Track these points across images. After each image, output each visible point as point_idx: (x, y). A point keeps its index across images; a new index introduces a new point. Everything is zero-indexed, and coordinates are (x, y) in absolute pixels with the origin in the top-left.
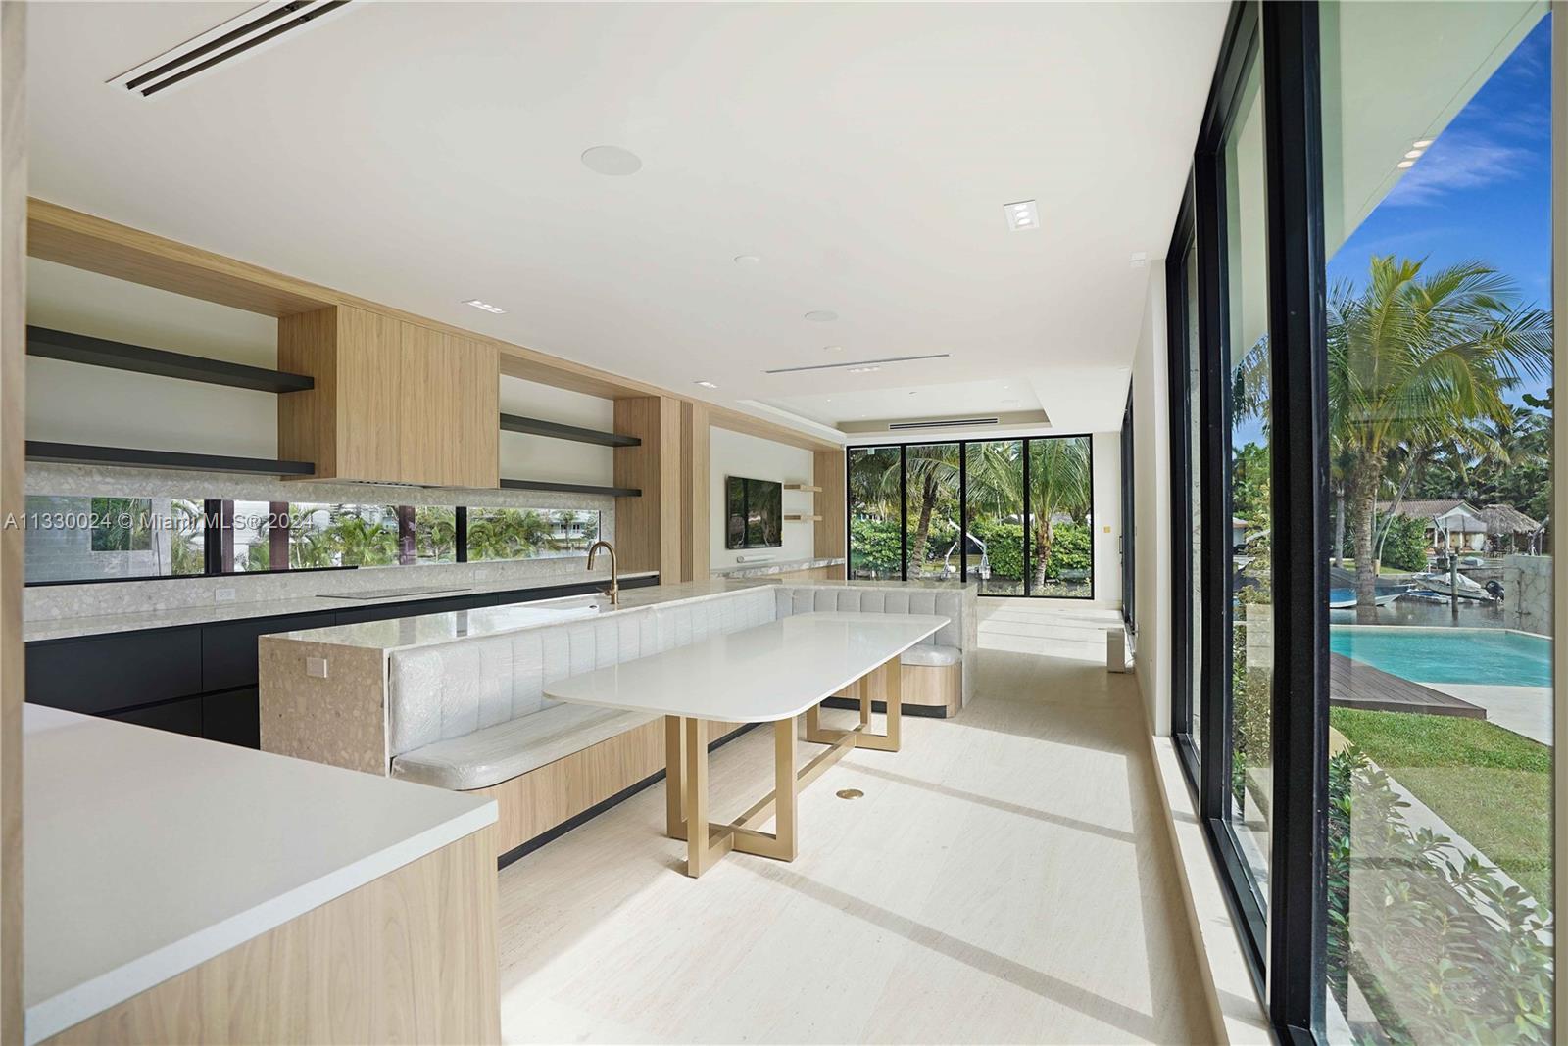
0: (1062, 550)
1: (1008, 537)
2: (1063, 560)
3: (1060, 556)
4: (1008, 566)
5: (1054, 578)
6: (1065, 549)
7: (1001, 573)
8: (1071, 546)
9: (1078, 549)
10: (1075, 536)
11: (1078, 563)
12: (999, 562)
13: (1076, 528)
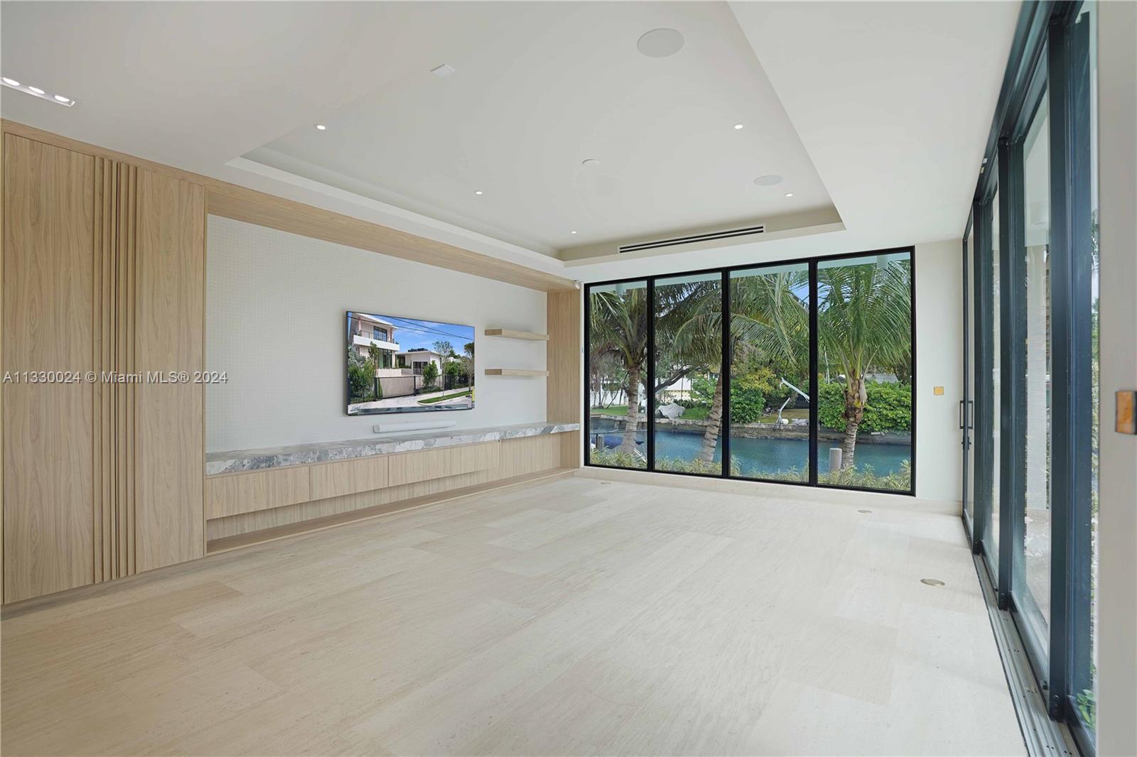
0: (888, 407)
1: (836, 394)
2: (887, 415)
3: (885, 412)
4: (836, 420)
5: (879, 431)
6: (890, 405)
7: (829, 426)
8: (895, 402)
9: (902, 406)
10: (899, 394)
11: (902, 418)
12: (827, 416)
13: (900, 386)
